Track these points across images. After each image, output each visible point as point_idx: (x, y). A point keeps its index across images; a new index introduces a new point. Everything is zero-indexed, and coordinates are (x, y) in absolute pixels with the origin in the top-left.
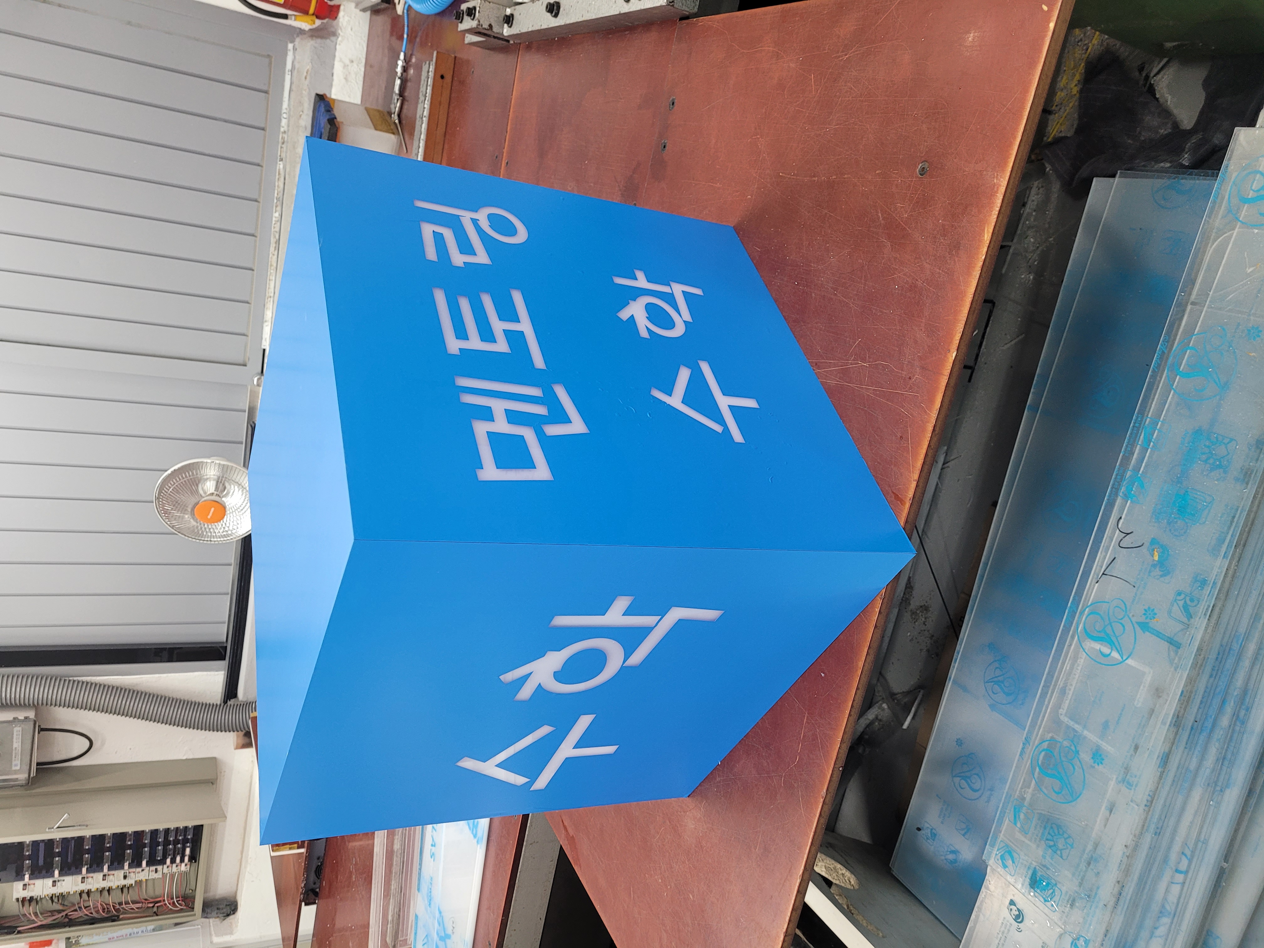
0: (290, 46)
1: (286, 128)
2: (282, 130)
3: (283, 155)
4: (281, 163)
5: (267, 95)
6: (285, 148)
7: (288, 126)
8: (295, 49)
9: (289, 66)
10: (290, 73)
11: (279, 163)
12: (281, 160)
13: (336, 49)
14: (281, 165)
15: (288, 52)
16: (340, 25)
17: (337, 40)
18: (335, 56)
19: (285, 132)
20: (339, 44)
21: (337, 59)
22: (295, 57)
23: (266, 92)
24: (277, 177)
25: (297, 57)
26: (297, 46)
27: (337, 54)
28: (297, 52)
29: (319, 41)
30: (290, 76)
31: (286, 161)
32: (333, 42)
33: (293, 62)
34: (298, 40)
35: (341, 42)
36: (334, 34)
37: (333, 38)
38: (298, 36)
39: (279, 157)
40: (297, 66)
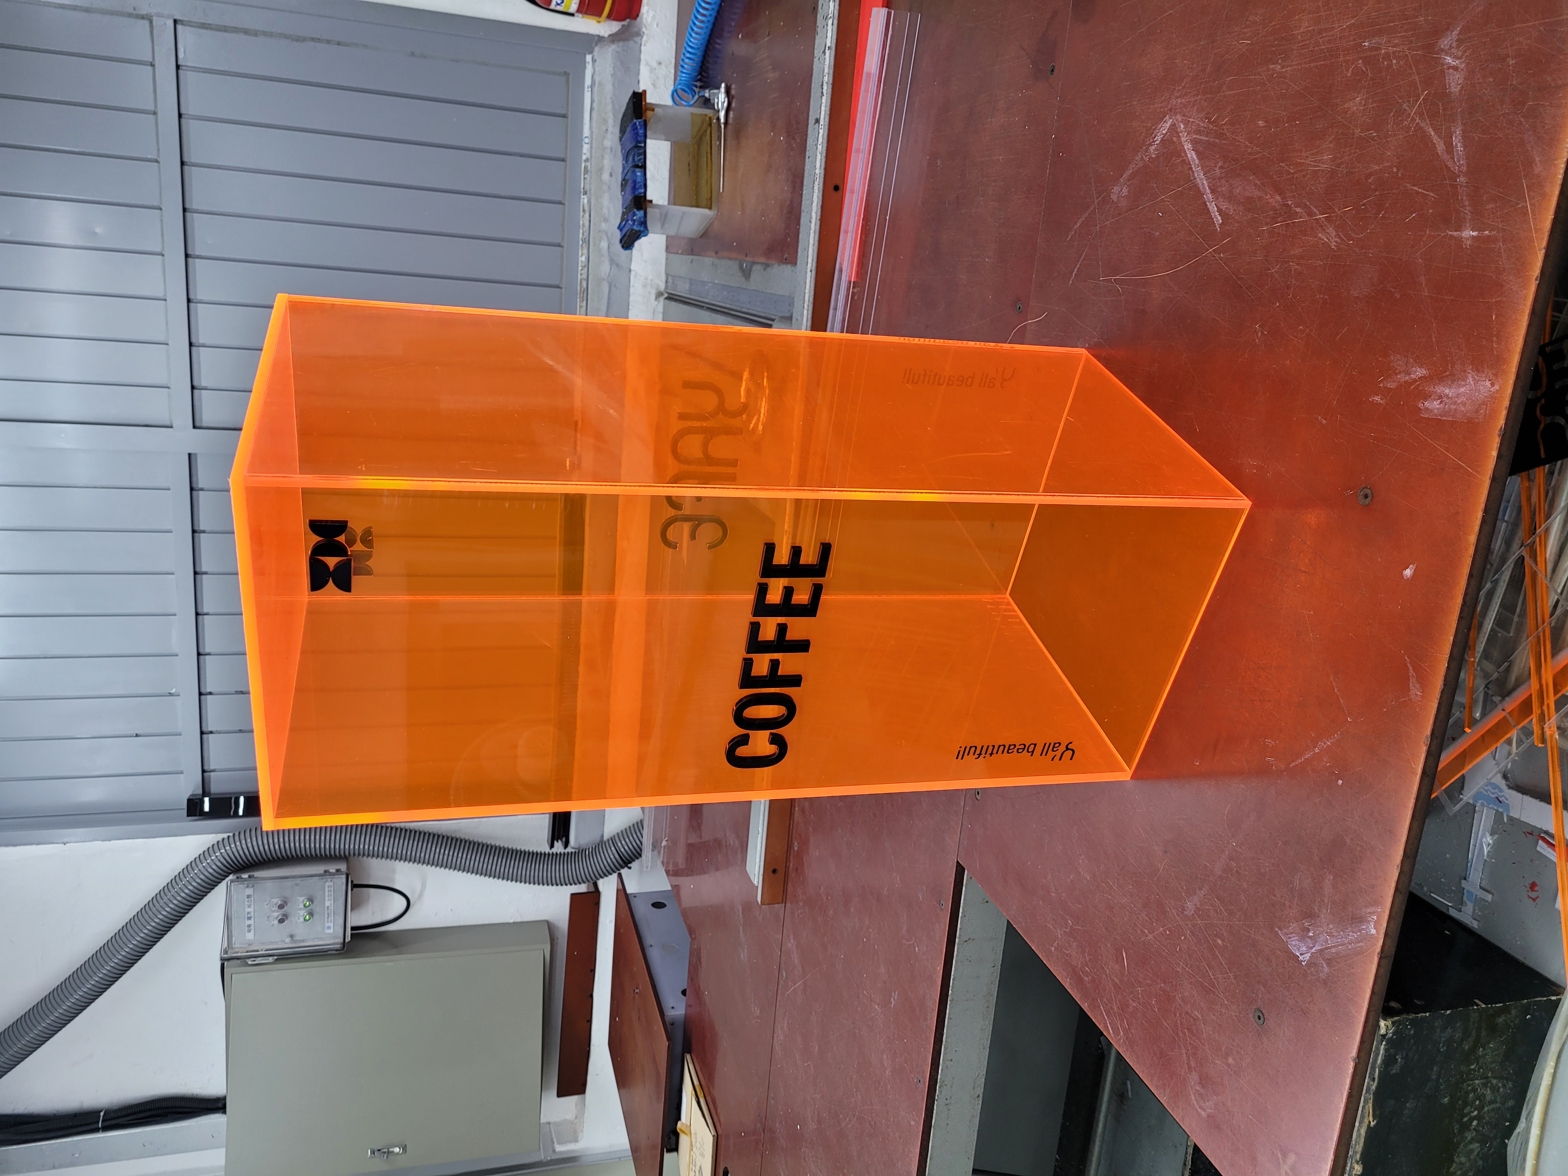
0: (589, 58)
1: (588, 155)
2: (584, 157)
3: (587, 187)
4: (585, 196)
5: (565, 119)
6: (588, 179)
7: (591, 152)
8: (594, 61)
9: (588, 81)
10: (590, 89)
11: (582, 197)
12: (585, 193)
13: (640, 51)
14: (584, 199)
15: (587, 64)
16: (644, 21)
17: (641, 40)
18: (640, 60)
19: (587, 160)
20: (645, 45)
21: (643, 63)
22: (594, 70)
23: (564, 116)
24: (582, 213)
25: (597, 69)
26: (595, 57)
27: (642, 57)
28: (596, 64)
29: (621, 44)
30: (590, 93)
31: (590, 194)
32: (636, 43)
33: (593, 76)
34: (596, 49)
35: (646, 41)
36: (639, 34)
37: (637, 39)
38: (596, 44)
39: (582, 191)
40: (597, 79)
